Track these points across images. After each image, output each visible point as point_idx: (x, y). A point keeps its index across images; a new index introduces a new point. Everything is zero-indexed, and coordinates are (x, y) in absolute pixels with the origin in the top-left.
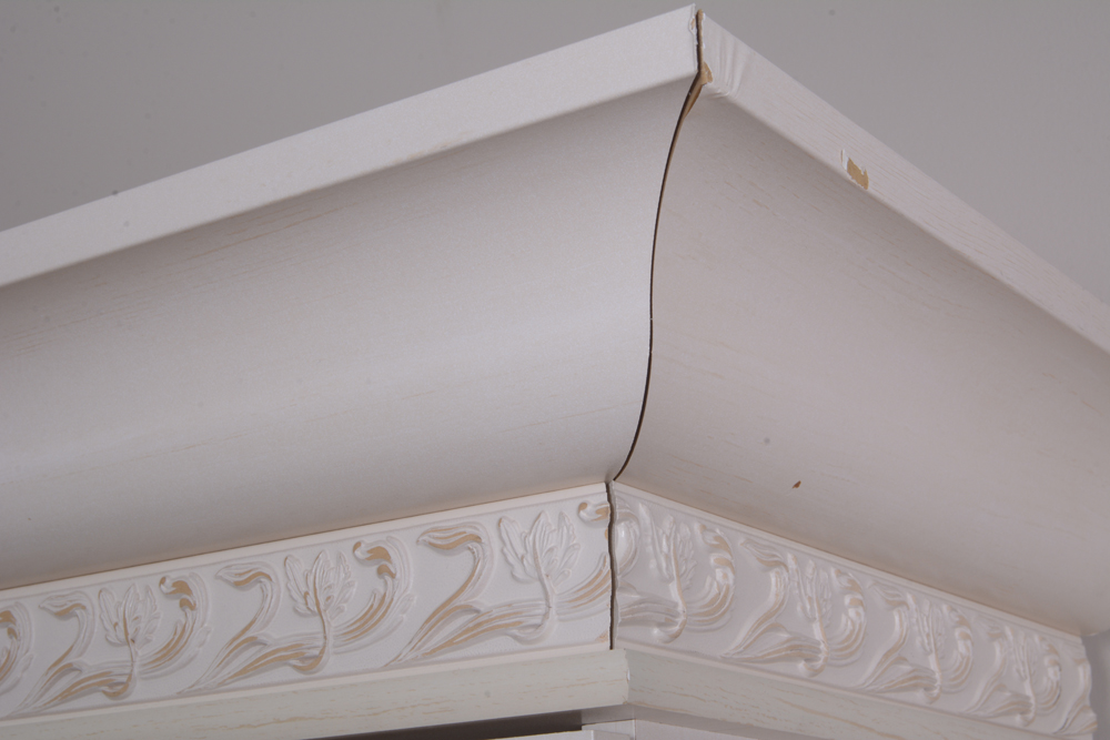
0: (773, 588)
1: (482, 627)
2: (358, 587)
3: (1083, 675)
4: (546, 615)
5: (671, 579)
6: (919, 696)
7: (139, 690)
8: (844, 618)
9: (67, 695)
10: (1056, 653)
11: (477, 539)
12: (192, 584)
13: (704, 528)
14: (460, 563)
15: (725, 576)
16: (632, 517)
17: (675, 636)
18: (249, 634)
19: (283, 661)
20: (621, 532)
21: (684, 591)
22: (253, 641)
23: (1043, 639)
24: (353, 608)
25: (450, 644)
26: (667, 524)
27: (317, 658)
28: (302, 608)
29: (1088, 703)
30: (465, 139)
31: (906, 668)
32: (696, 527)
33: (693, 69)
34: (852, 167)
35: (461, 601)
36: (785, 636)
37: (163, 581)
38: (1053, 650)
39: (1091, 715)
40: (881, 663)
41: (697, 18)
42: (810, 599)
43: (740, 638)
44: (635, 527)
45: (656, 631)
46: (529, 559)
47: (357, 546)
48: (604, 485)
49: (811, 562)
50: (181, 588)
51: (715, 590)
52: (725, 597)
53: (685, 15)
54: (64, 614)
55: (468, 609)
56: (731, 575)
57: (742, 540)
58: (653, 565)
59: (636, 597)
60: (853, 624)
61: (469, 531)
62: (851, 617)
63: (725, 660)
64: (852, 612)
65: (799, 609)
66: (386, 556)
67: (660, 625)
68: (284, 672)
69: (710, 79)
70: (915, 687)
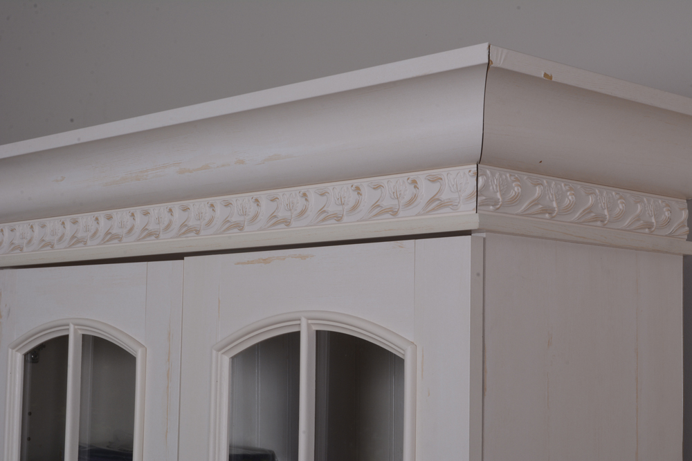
0: (537, 192)
1: (442, 205)
2: (408, 192)
3: (685, 215)
4: (459, 202)
5: (497, 192)
6: (599, 223)
7: (345, 219)
8: (567, 199)
9: (324, 220)
10: (669, 206)
11: (441, 179)
12: (361, 187)
13: (511, 175)
14: (436, 186)
15: (518, 189)
16: (485, 174)
17: (498, 209)
18: (377, 204)
19: (387, 212)
20: (480, 179)
21: (501, 195)
22: (379, 206)
23: (663, 202)
24: (407, 198)
25: (433, 210)
26: (497, 175)
27: (397, 212)
28: (393, 197)
29: (686, 224)
30: (431, 73)
31: (593, 214)
32: (508, 175)
33: (487, 61)
34: (546, 75)
35: (436, 197)
36: (541, 206)
37: (352, 186)
38: (667, 205)
39: (687, 228)
40: (581, 213)
41: (489, 47)
42: (552, 194)
43: (523, 208)
44: (485, 177)
45: (491, 207)
46: (455, 186)
47: (408, 179)
48: (476, 166)
49: (554, 183)
50: (358, 189)
51: (514, 194)
52: (517, 196)
53: (486, 45)
54: (322, 195)
55: (438, 199)
56: (520, 189)
57: (525, 177)
58: (491, 188)
59: (484, 198)
60: (570, 201)
61: (439, 176)
62: (570, 198)
63: (517, 215)
64: (570, 197)
65: (547, 197)
66: (416, 183)
67: (493, 206)
68: (388, 216)
69: (492, 63)
70: (596, 221)
